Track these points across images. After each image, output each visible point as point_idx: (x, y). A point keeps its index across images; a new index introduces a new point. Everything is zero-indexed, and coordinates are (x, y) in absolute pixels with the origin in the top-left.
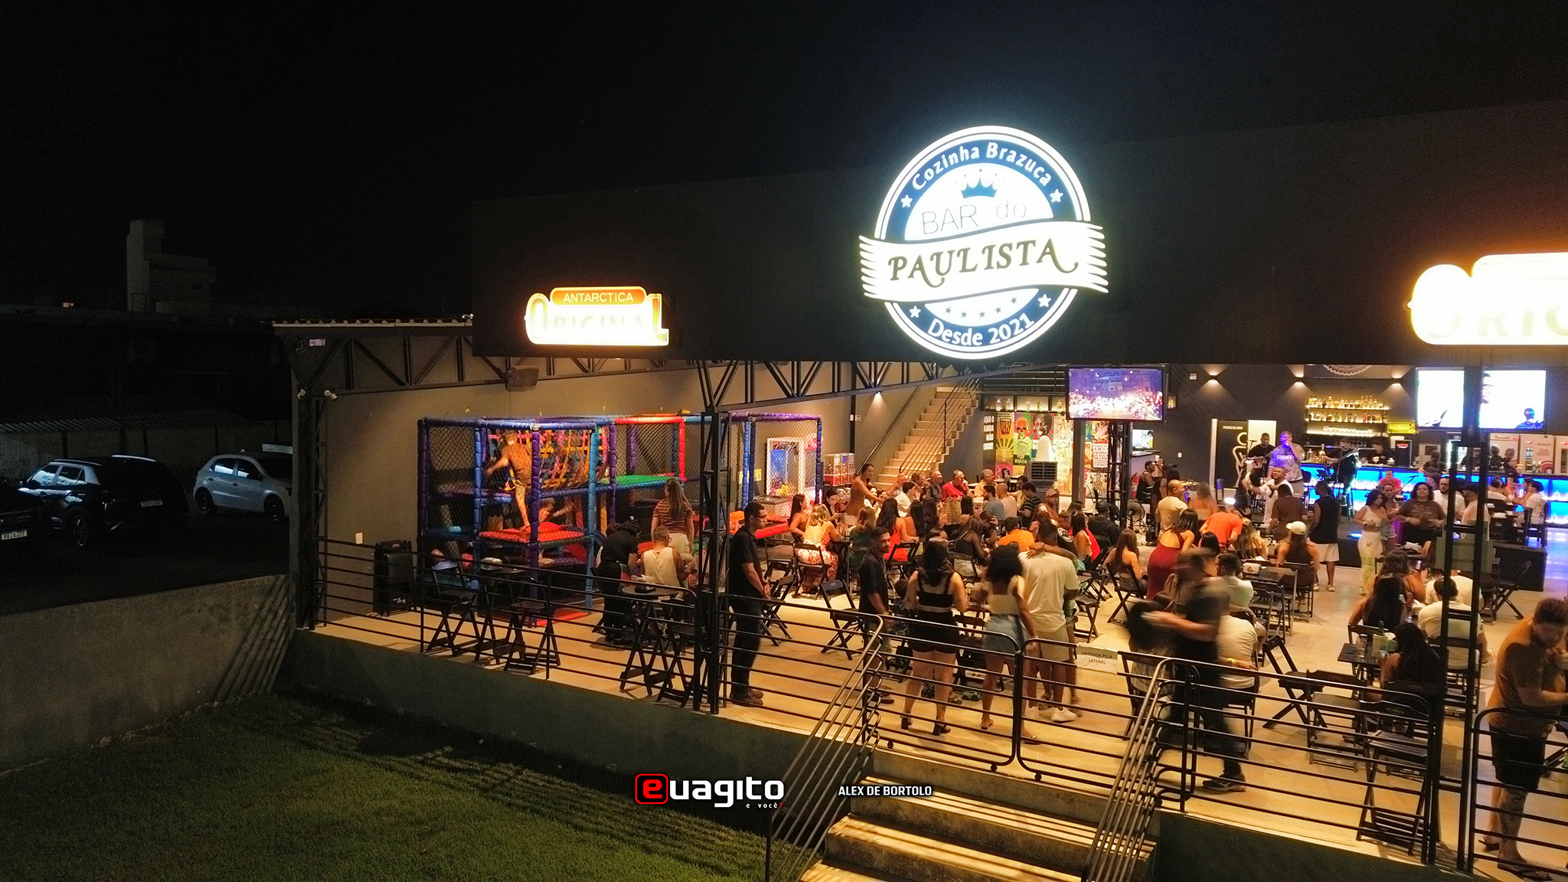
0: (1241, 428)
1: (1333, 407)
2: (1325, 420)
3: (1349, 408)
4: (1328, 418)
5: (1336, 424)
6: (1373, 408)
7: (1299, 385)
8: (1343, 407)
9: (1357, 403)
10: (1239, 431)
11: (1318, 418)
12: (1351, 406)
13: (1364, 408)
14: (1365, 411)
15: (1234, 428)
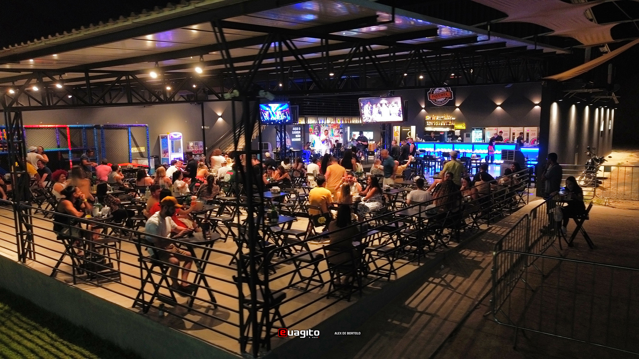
0: (409, 130)
1: (434, 119)
2: (432, 125)
3: (440, 119)
4: (433, 124)
5: (435, 126)
6: (448, 119)
7: (423, 111)
8: (438, 119)
9: (443, 117)
10: (408, 131)
11: (430, 124)
12: (441, 118)
13: (445, 119)
14: (446, 120)
15: (407, 130)
